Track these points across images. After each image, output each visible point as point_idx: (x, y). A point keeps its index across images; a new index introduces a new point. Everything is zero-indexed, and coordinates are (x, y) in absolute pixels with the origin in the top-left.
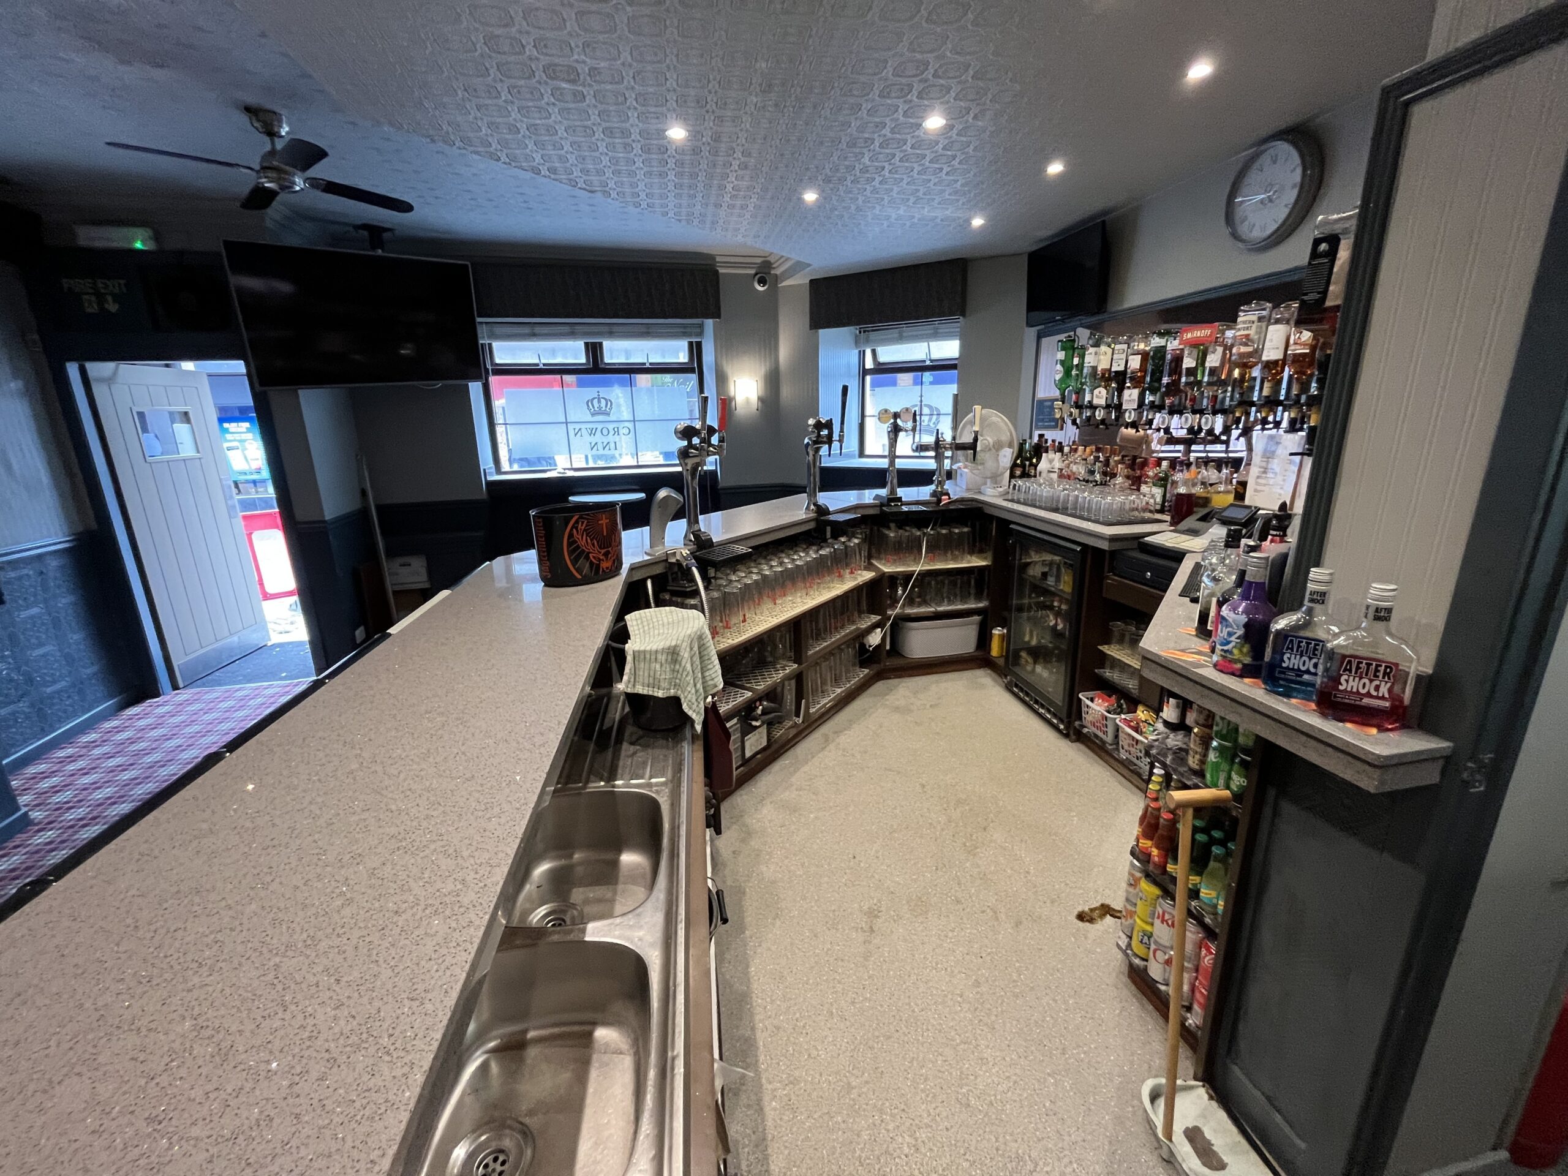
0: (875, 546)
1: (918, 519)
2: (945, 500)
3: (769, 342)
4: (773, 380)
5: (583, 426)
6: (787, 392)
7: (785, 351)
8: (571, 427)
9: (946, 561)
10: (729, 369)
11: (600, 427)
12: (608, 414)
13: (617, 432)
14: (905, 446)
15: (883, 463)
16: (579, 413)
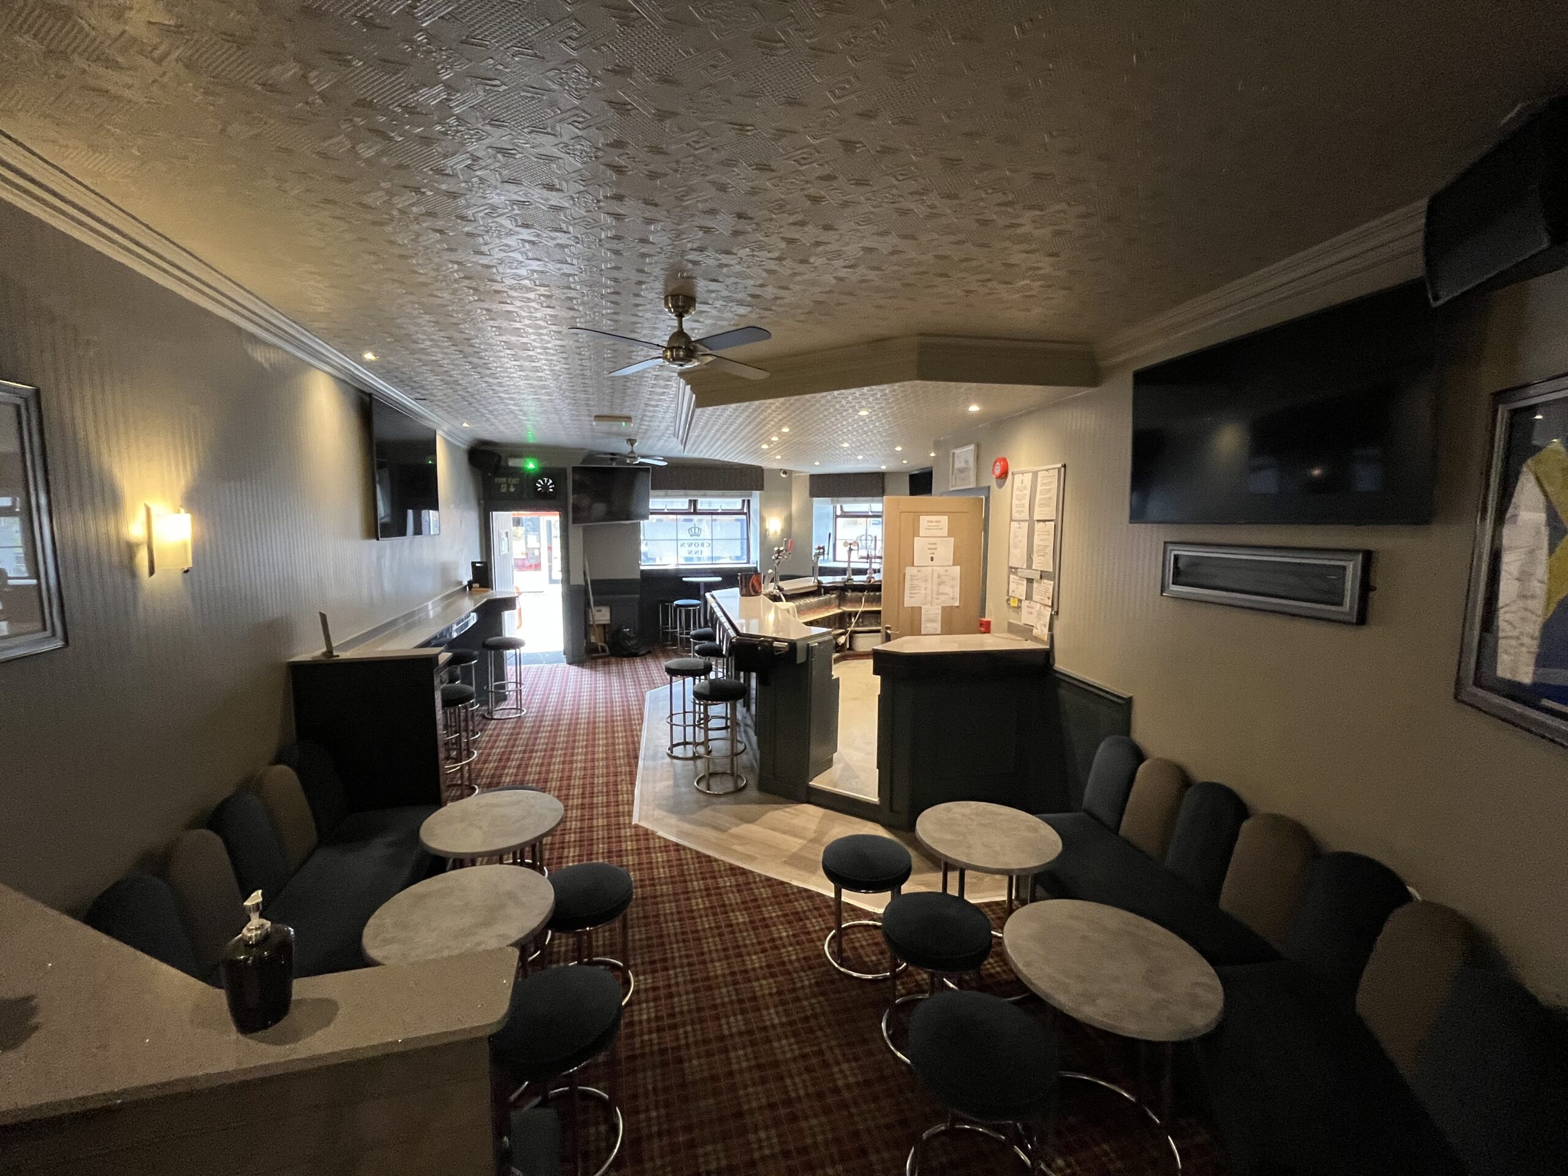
0: (842, 600)
1: (860, 588)
2: (873, 580)
3: (788, 502)
4: (789, 520)
5: (685, 542)
6: (795, 526)
7: (795, 507)
8: (679, 543)
9: (873, 607)
10: (765, 514)
11: (694, 542)
12: (698, 536)
13: (703, 545)
14: (854, 556)
15: (845, 565)
16: (684, 535)
